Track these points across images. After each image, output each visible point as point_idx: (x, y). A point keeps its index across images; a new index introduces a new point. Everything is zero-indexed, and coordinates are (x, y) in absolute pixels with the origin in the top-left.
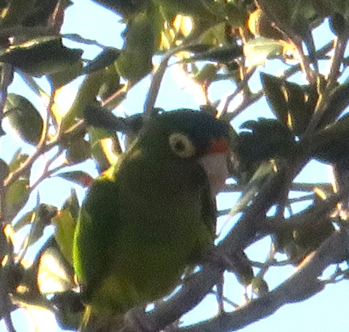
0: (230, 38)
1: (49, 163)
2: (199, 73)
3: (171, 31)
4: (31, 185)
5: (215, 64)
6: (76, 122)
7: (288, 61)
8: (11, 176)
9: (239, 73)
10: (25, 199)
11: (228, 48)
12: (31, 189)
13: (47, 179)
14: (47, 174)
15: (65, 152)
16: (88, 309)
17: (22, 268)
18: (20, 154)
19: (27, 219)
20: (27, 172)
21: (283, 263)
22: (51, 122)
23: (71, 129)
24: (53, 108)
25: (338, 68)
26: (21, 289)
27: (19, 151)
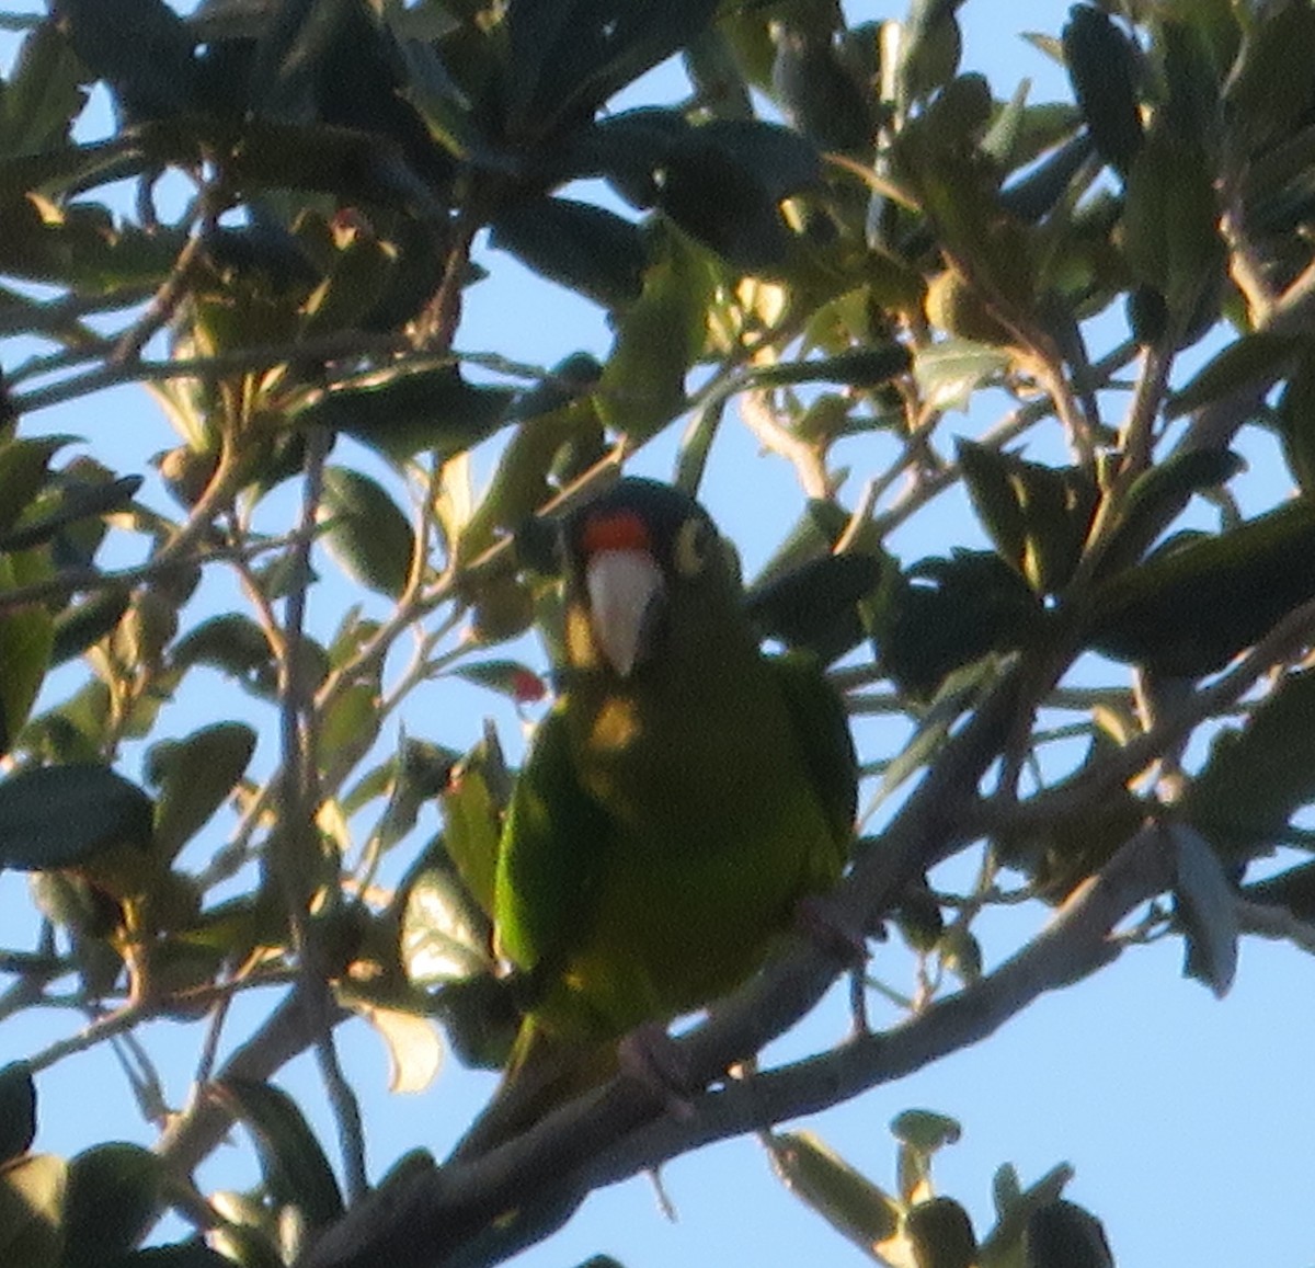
0: (881, 328)
1: (430, 642)
2: (804, 415)
3: (734, 311)
4: (386, 696)
5: (844, 391)
6: (496, 540)
7: (1022, 393)
8: (334, 676)
9: (904, 415)
10: (372, 731)
11: (875, 349)
12: (385, 710)
13: (425, 682)
14: (426, 670)
15: (470, 612)
16: (529, 1025)
17: (366, 911)
18: (356, 622)
19: (377, 782)
20: (375, 664)
21: (1017, 897)
22: (433, 538)
23: (485, 557)
24: (440, 505)
25: (1150, 426)
26: (360, 970)
27: (356, 611)
